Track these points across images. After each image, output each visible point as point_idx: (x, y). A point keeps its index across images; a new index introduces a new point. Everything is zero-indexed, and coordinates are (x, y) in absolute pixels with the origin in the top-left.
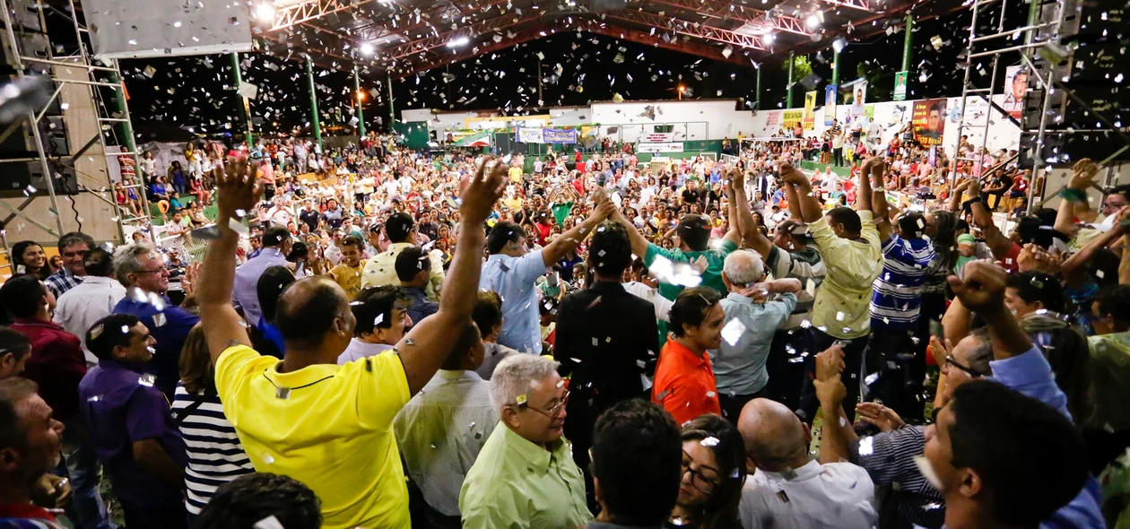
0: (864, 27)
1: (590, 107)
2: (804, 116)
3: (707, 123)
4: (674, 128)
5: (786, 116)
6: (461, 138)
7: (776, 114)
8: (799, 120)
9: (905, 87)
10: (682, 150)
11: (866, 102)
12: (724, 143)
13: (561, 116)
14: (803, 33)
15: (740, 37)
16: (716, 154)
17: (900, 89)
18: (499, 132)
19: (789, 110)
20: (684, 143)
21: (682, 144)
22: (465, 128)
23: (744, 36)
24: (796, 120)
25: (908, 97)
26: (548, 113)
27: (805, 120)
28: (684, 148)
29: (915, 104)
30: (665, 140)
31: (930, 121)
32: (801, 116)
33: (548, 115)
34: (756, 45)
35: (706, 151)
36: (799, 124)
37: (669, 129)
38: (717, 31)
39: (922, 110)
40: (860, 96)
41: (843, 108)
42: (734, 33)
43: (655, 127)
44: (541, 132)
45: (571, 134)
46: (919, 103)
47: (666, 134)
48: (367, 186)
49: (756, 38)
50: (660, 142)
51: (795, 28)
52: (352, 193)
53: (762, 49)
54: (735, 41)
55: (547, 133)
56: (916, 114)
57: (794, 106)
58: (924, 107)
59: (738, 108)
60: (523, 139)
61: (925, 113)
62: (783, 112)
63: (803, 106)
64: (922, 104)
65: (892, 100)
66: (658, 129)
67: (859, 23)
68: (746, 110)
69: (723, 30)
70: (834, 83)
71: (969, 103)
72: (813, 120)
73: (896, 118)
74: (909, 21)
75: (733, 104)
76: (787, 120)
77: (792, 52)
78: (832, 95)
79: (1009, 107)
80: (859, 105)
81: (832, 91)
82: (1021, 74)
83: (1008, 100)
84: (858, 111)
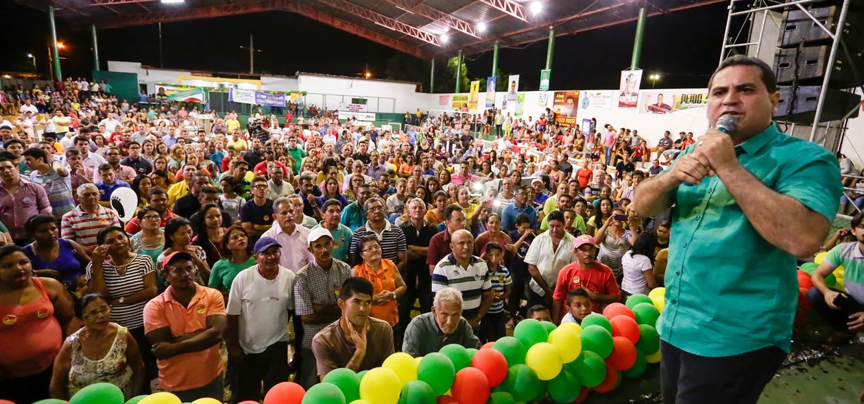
0: (515, 37)
1: (297, 78)
2: (469, 99)
3: (394, 100)
4: (368, 101)
5: (455, 99)
6: (173, 93)
7: (447, 96)
8: (465, 102)
9: (548, 81)
10: (374, 119)
11: (518, 91)
12: (406, 116)
13: (271, 83)
14: (473, 35)
15: (423, 34)
16: (400, 124)
17: (545, 82)
18: (213, 91)
19: (457, 95)
20: (376, 114)
21: (374, 115)
22: (178, 84)
23: (426, 33)
24: (462, 102)
25: (551, 88)
26: (259, 79)
27: (471, 102)
28: (376, 118)
29: (556, 94)
30: (360, 110)
31: (567, 106)
32: (467, 99)
33: (259, 81)
34: (435, 42)
35: (392, 122)
36: (466, 105)
37: (364, 101)
38: (407, 27)
39: (560, 99)
40: (514, 86)
41: (501, 94)
42: (420, 30)
43: (353, 99)
44: (253, 95)
45: (281, 98)
46: (559, 93)
47: (362, 106)
48: (61, 125)
49: (435, 37)
50: (357, 111)
51: (468, 30)
52: (41, 132)
53: (439, 46)
54: (420, 36)
55: (258, 96)
56: (556, 101)
57: (461, 91)
58: (563, 96)
59: (418, 90)
60: (236, 100)
61: (563, 101)
62: (452, 95)
63: (469, 91)
64: (561, 94)
65: (538, 90)
66: (355, 101)
67: (513, 33)
68: (423, 92)
69: (410, 27)
70: (493, 76)
71: (595, 95)
72: (476, 102)
73: (542, 103)
74: (552, 33)
75: (414, 87)
76: (456, 102)
77: (460, 51)
78: (492, 85)
79: (624, 100)
80: (513, 92)
81: (492, 82)
82: (631, 77)
83: (623, 94)
84: (512, 97)
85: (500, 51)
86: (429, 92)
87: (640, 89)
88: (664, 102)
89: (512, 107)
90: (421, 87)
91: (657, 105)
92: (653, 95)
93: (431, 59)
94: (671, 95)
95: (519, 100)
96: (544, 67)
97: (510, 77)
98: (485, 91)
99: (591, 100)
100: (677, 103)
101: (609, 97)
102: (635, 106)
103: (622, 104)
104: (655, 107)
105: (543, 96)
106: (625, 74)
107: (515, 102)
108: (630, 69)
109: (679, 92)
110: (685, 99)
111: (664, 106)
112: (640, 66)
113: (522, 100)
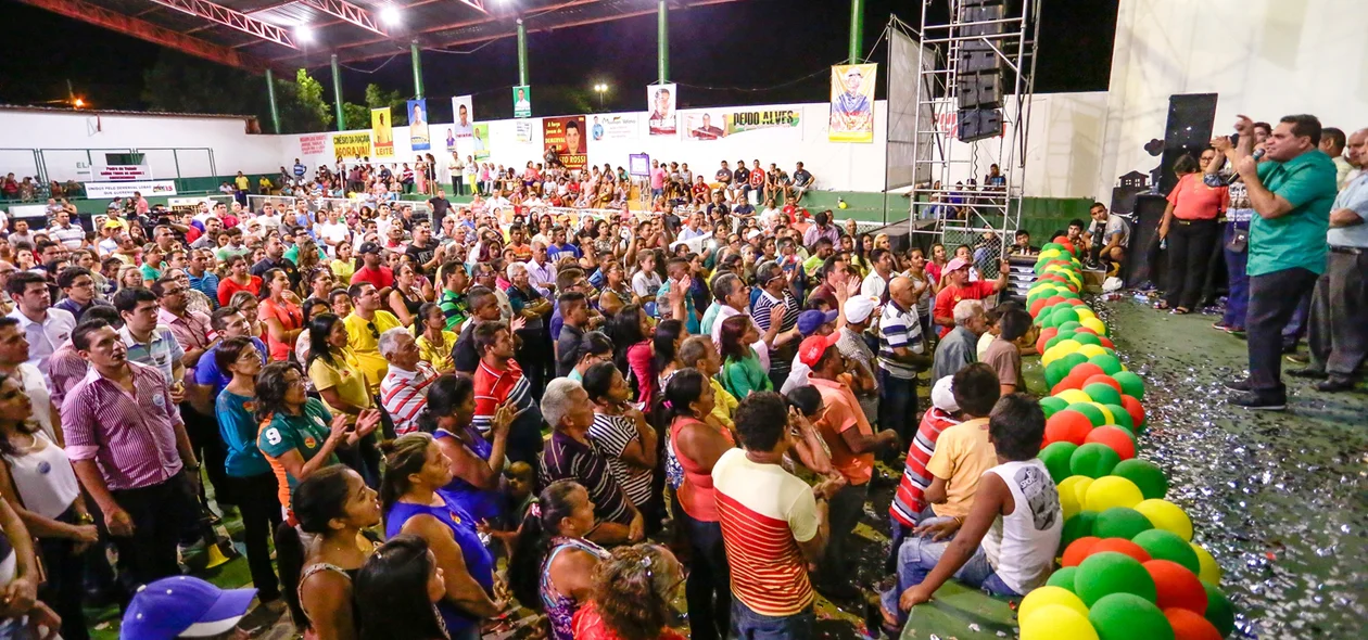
2: (373, 139)
3: (210, 150)
4: (147, 157)
5: (338, 141)
7: (319, 138)
8: (364, 144)
9: (529, 104)
10: (174, 193)
15: (258, 25)
17: (522, 104)
19: (342, 133)
20: (176, 181)
21: (172, 183)
23: (263, 24)
24: (357, 145)
25: (535, 113)
27: (376, 145)
28: (180, 189)
29: (545, 122)
31: (568, 139)
32: (367, 140)
34: (283, 39)
35: (215, 192)
37: (138, 158)
38: (222, 10)
39: (555, 128)
41: (441, 128)
42: (251, 17)
43: (108, 156)
46: (551, 120)
49: (282, 30)
51: (364, 21)
53: (291, 46)
54: (250, 28)
56: (548, 132)
57: (352, 127)
58: (559, 124)
59: (250, 130)
62: (331, 135)
63: (370, 126)
64: (555, 121)
65: (513, 118)
66: (113, 159)
67: (444, 28)
68: (262, 133)
69: (228, 10)
70: (419, 98)
71: (611, 120)
72: (391, 144)
73: (523, 138)
74: (521, 30)
75: (241, 124)
76: (342, 146)
77: (334, 56)
78: (419, 113)
79: (657, 124)
80: (464, 123)
81: (418, 109)
82: (662, 94)
83: (654, 117)
84: (462, 131)
85: (423, 55)
86: (273, 133)
87: (677, 108)
88: (713, 124)
89: (466, 147)
90: (256, 124)
91: (703, 128)
92: (697, 116)
93: (264, 72)
94: (719, 115)
95: (478, 135)
96: (517, 83)
97: (454, 99)
98: (407, 124)
99: (606, 127)
100: (730, 125)
101: (634, 122)
102: (674, 132)
103: (654, 131)
104: (702, 131)
105: (523, 125)
106: (652, 90)
107: (471, 138)
108: (657, 83)
109: (730, 111)
110: (738, 119)
111: (712, 129)
112: (671, 79)
113: (486, 135)
